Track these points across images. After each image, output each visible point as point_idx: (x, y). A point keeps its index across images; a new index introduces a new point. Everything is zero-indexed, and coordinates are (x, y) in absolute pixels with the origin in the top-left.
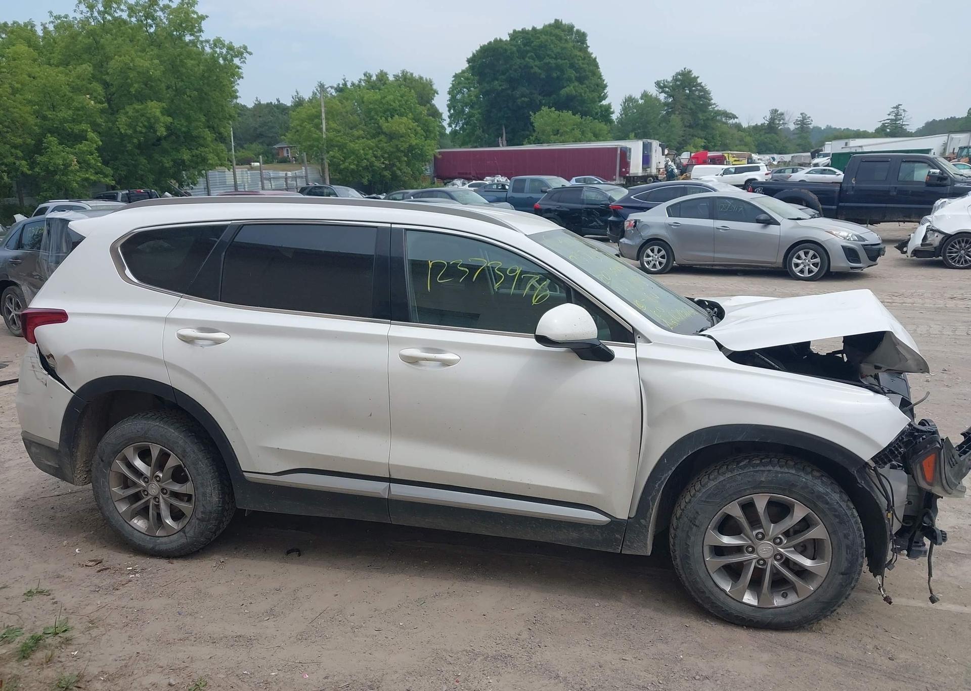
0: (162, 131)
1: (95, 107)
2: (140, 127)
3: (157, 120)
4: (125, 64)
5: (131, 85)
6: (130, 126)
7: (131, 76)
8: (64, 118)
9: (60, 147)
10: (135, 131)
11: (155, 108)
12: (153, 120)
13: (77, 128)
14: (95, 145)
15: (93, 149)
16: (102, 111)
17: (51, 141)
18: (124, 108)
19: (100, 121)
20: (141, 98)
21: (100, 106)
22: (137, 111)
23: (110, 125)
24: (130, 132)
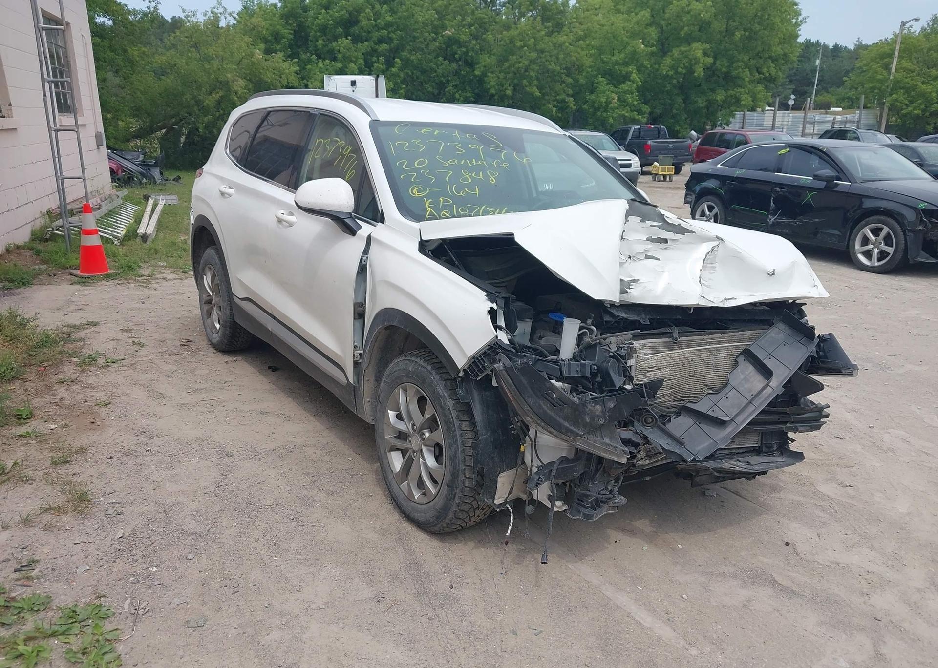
0: (699, 71)
1: (644, 51)
2: (681, 68)
3: (697, 62)
4: (683, 8)
5: (682, 28)
6: (672, 68)
7: (684, 20)
8: (616, 61)
9: (607, 87)
10: (676, 73)
11: (697, 49)
12: (693, 62)
13: (625, 70)
14: (635, 85)
15: (633, 88)
16: (652, 54)
17: (600, 82)
18: (672, 51)
19: (646, 63)
20: (689, 40)
21: (650, 49)
22: (683, 53)
23: (656, 66)
24: (671, 73)
